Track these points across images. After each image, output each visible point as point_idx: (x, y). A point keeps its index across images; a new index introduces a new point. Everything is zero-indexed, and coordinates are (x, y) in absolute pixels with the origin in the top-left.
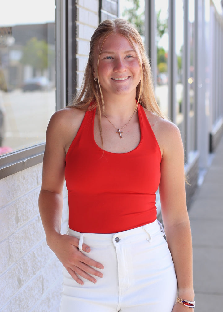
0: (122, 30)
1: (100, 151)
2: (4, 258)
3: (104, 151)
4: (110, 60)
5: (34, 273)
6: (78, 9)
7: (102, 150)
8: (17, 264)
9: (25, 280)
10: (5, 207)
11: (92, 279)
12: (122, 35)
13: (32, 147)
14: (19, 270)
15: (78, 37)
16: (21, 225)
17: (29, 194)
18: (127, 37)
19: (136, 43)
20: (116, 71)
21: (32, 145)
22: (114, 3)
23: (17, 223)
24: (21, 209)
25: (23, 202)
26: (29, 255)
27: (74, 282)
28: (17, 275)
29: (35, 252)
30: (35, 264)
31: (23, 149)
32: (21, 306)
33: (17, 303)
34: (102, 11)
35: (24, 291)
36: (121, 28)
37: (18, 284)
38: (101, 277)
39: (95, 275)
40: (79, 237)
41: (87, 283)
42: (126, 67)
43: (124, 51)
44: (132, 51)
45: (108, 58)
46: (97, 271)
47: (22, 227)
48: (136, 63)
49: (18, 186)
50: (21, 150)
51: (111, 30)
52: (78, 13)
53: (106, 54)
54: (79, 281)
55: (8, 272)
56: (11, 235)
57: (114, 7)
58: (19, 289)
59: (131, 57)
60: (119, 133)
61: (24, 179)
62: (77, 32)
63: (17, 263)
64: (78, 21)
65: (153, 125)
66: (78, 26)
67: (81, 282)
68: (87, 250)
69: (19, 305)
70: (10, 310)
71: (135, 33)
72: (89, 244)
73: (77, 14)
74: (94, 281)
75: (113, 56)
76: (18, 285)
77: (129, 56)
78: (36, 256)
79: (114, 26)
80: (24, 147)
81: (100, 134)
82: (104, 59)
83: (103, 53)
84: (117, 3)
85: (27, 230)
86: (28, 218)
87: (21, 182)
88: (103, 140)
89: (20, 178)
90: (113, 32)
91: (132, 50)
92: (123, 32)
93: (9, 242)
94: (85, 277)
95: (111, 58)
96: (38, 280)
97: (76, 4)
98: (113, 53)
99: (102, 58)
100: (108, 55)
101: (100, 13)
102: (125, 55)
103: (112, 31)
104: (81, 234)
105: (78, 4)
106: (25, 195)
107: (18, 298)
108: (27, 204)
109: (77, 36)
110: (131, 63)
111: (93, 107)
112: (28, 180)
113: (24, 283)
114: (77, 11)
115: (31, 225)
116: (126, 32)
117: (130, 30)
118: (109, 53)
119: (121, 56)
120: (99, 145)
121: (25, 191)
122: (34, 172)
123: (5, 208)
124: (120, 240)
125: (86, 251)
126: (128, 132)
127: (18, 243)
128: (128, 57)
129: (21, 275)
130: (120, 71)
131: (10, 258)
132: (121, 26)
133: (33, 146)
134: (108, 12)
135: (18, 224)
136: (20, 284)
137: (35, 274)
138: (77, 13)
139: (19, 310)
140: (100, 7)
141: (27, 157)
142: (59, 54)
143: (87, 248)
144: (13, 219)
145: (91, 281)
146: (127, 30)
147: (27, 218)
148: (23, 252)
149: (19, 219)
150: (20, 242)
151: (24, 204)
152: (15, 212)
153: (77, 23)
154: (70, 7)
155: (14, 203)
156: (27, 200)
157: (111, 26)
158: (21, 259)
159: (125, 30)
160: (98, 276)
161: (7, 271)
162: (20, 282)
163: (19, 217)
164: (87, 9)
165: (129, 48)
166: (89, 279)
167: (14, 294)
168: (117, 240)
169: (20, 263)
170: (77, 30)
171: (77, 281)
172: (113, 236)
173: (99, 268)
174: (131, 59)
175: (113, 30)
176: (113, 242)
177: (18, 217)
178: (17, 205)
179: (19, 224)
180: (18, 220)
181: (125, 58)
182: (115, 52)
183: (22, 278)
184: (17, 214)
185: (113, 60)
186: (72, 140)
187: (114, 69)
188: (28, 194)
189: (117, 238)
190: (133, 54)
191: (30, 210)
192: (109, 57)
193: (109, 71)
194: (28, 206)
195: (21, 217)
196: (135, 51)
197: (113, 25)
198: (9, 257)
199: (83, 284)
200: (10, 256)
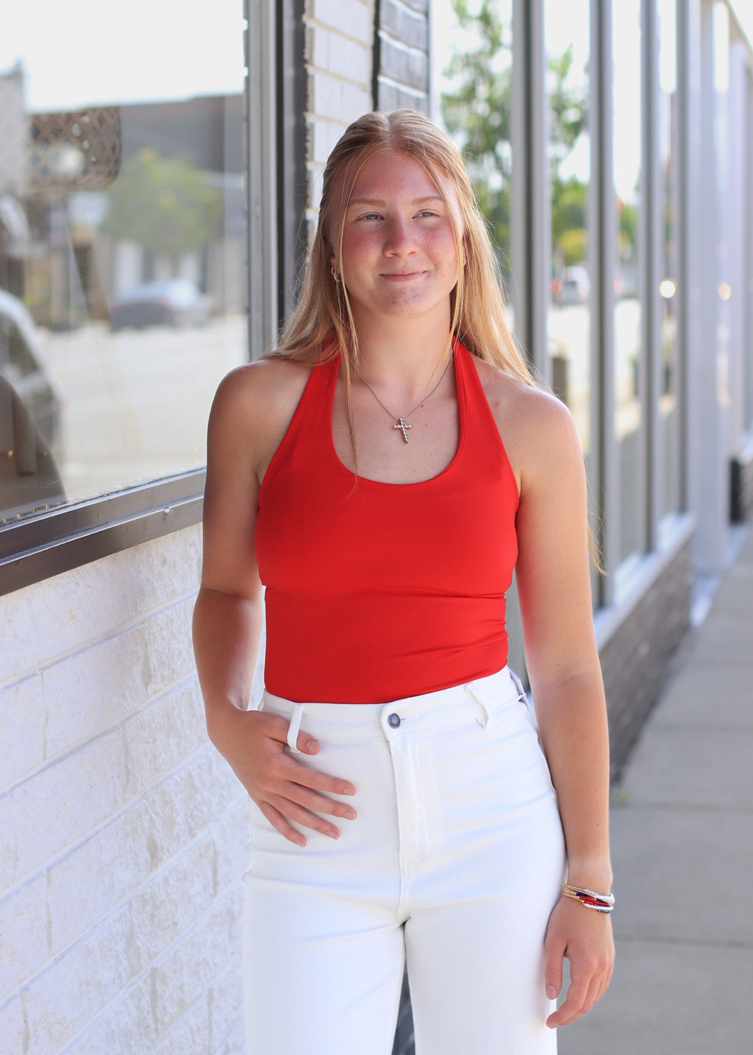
0: (407, 140)
1: (348, 477)
2: (112, 777)
3: (359, 477)
4: (373, 224)
5: (192, 834)
6: (313, 77)
7: (353, 475)
8: (145, 801)
9: (168, 850)
10: (114, 637)
11: (326, 828)
12: (407, 153)
13: (183, 474)
14: (151, 817)
15: (312, 159)
16: (155, 692)
17: (177, 606)
18: (421, 159)
19: (445, 174)
20: (388, 254)
21: (183, 470)
22: (417, 54)
23: (146, 685)
24: (156, 647)
25: (162, 629)
26: (179, 780)
27: (279, 839)
28: (146, 830)
29: (194, 773)
30: (195, 807)
31: (161, 479)
32: (156, 920)
33: (147, 909)
34: (381, 79)
35: (166, 881)
36: (406, 134)
37: (149, 857)
38: (352, 818)
39: (335, 815)
40: (291, 713)
41: (317, 840)
42: (415, 242)
43: (411, 198)
44: (434, 198)
45: (369, 217)
46: (338, 804)
47: (159, 699)
48: (444, 232)
49: (148, 581)
50: (157, 481)
51: (378, 139)
52: (313, 90)
53: (362, 206)
54: (294, 836)
55: (122, 818)
56: (130, 718)
57: (418, 67)
58: (151, 871)
59: (432, 214)
60: (401, 429)
61: (164, 562)
62: (308, 145)
63: (147, 799)
64: (313, 111)
65: (497, 404)
66: (312, 125)
67: (300, 839)
68: (311, 749)
69: (153, 916)
70: (128, 925)
71: (444, 148)
72: (316, 732)
73: (309, 92)
74: (333, 831)
75: (381, 211)
76: (149, 860)
77: (426, 214)
78: (198, 784)
79: (387, 129)
80: (163, 474)
81: (348, 431)
82: (359, 219)
83: (354, 202)
84: (427, 52)
85: (173, 708)
86: (175, 675)
87: (156, 572)
88: (357, 448)
89: (153, 560)
90: (384, 146)
91: (435, 194)
92: (411, 146)
93: (125, 735)
94: (307, 825)
95: (376, 217)
96: (201, 855)
97: (305, 62)
98: (382, 203)
99: (353, 217)
100: (369, 209)
101: (375, 84)
102: (414, 210)
103: (380, 144)
104: (296, 705)
105: (312, 64)
106: (166, 608)
107: (148, 897)
108: (172, 632)
109: (308, 156)
110: (431, 232)
111: (329, 353)
112: (175, 566)
113: (165, 858)
114: (309, 82)
115: (183, 694)
116: (420, 145)
117: (429, 141)
118: (372, 202)
119: (405, 211)
120: (346, 461)
121: (167, 597)
122: (190, 545)
123: (115, 639)
124: (401, 722)
125: (306, 751)
126: (426, 425)
127: (148, 743)
128: (424, 216)
129: (158, 831)
130: (399, 251)
131: (128, 780)
132: (406, 129)
133: (188, 473)
134: (399, 81)
135: (149, 689)
136: (153, 856)
137: (195, 835)
138: (309, 88)
139: (151, 932)
140: (376, 69)
141: (173, 502)
142: (256, 210)
143: (309, 742)
144: (137, 670)
145: (325, 833)
146: (420, 141)
147: (173, 672)
148: (162, 767)
149: (153, 673)
150: (155, 740)
151: (165, 632)
152: (142, 655)
153: (310, 118)
154: (289, 72)
155: (137, 628)
156: (172, 621)
157: (377, 131)
158: (157, 789)
159: (416, 139)
160: (342, 816)
161: (120, 816)
162: (154, 853)
163: (152, 670)
164: (338, 77)
165: (426, 191)
166: (318, 829)
167: (138, 883)
168: (395, 721)
169: (153, 800)
170: (308, 137)
171: (287, 836)
172: (380, 712)
173: (342, 793)
174: (431, 221)
175: (381, 140)
176: (381, 727)
177: (149, 668)
178: (146, 636)
179: (151, 688)
180: (148, 677)
181: (414, 218)
182: (386, 199)
183: (161, 841)
184: (147, 659)
185: (383, 222)
186: (274, 449)
187: (385, 249)
188: (175, 605)
189: (394, 715)
190: (435, 206)
191: (180, 653)
192: (373, 216)
193: (372, 255)
194: (175, 638)
195: (157, 669)
196: (442, 198)
197: (385, 128)
198: (125, 778)
199: (305, 844)
200: (129, 774)
